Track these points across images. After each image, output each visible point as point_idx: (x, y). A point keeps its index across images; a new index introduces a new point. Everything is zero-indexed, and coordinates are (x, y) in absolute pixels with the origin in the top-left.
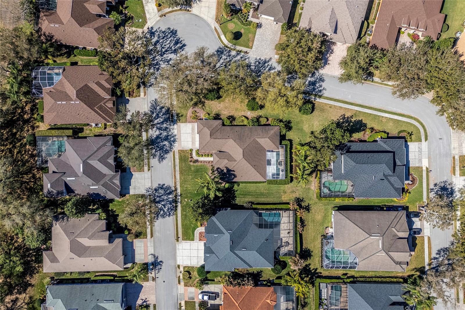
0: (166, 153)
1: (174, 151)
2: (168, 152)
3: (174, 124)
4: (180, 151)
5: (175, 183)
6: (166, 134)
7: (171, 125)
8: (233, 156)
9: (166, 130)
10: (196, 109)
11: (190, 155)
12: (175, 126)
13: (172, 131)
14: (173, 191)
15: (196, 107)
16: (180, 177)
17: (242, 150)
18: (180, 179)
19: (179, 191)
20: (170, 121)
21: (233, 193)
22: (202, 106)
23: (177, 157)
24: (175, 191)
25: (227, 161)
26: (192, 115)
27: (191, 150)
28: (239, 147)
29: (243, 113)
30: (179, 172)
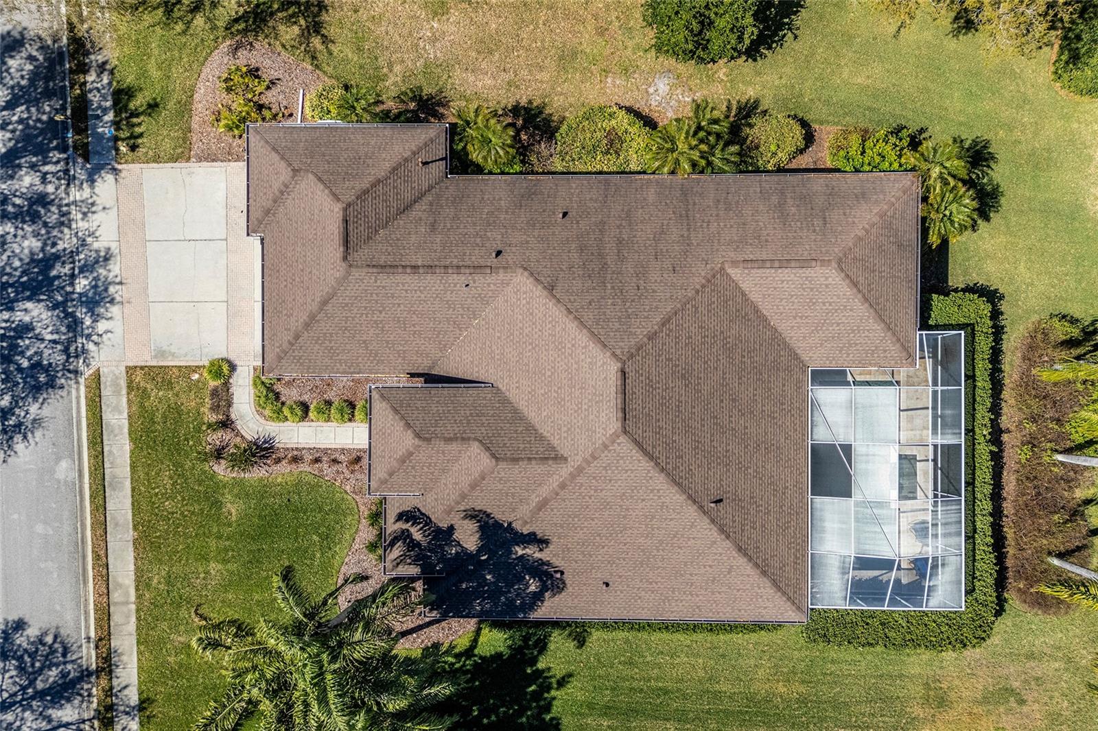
0: (36, 390)
1: (97, 376)
2: (51, 384)
3: (97, 169)
4: (138, 377)
5: (104, 615)
6: (36, 244)
7: (70, 180)
8: (532, 414)
9: (34, 217)
10: (259, 55)
11: (215, 408)
12: (106, 186)
13: (81, 225)
14: (85, 674)
15: (261, 45)
16: (138, 570)
17: (614, 367)
18: (141, 582)
19: (129, 675)
20: (63, 148)
21: (537, 696)
22: (306, 35)
23: (117, 417)
24: (98, 671)
25: (486, 461)
26: (226, 98)
27: (224, 369)
28: (582, 338)
29: (616, 90)
30: (131, 534)
